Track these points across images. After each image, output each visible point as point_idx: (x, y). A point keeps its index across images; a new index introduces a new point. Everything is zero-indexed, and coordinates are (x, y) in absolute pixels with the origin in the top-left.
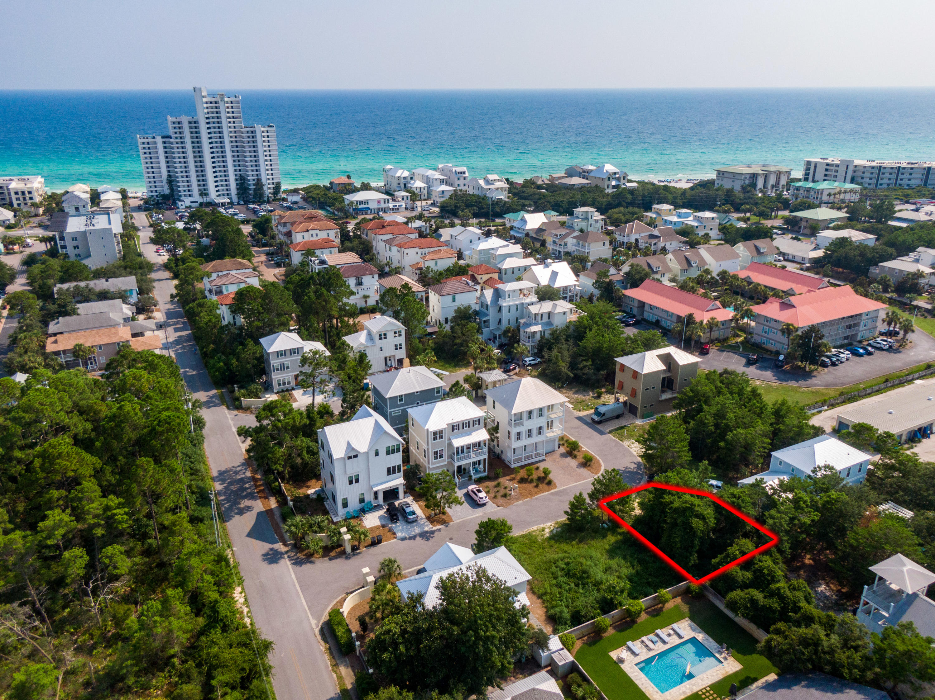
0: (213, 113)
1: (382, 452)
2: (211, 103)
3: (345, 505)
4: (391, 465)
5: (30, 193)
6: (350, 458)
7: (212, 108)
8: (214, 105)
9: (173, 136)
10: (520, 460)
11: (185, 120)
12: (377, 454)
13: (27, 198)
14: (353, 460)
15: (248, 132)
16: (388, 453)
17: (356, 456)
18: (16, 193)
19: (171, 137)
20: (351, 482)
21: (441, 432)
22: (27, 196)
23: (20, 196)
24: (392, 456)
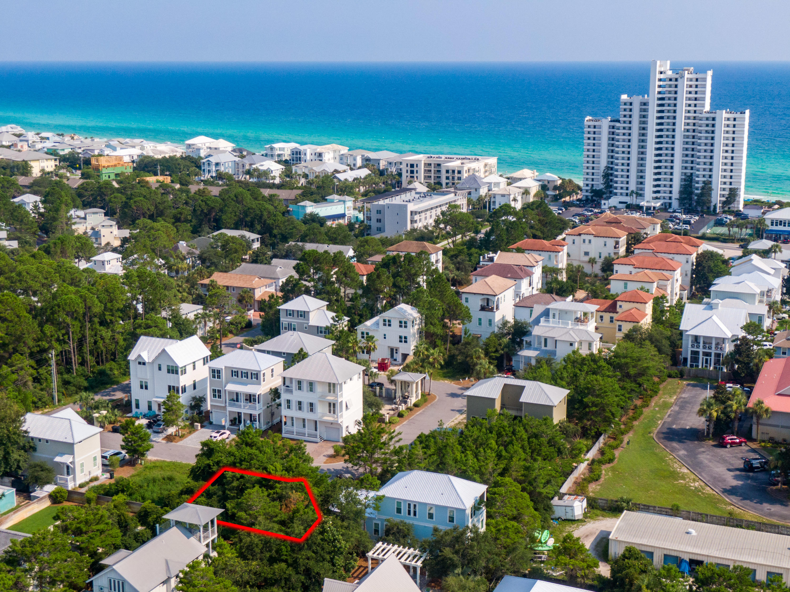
0: (670, 92)
1: (164, 368)
2: (671, 80)
3: (137, 406)
4: (172, 385)
5: (459, 172)
6: (140, 363)
7: (670, 86)
8: (673, 83)
9: (622, 119)
10: (292, 433)
11: (637, 100)
12: (160, 369)
13: (456, 178)
14: (142, 366)
15: (707, 119)
16: (169, 372)
17: (144, 364)
18: (447, 172)
19: (618, 121)
20: (142, 387)
21: (219, 372)
22: (456, 175)
23: (450, 175)
24: (171, 375)
